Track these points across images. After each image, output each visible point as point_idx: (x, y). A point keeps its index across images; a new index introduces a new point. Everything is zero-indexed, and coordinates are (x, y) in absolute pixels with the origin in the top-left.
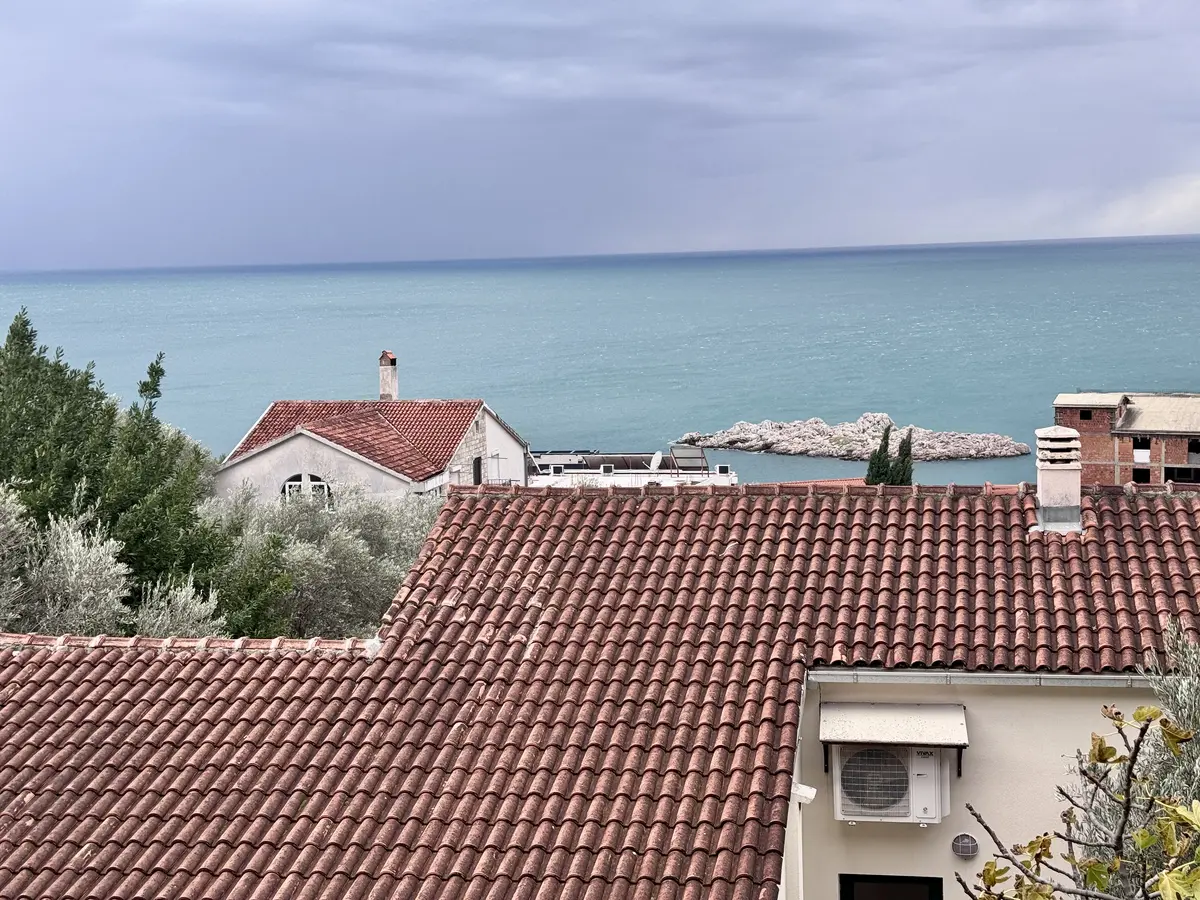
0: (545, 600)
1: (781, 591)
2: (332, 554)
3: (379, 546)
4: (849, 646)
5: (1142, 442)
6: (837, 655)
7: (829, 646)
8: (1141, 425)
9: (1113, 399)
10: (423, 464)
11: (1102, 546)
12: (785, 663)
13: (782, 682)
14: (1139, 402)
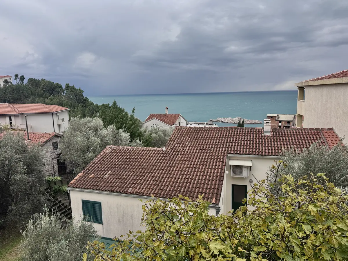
0: (189, 143)
1: (224, 143)
2: (158, 136)
3: (165, 135)
4: (234, 151)
5: (280, 122)
6: (232, 152)
7: (231, 151)
8: (280, 119)
9: (276, 115)
10: (171, 123)
11: (274, 137)
12: (224, 153)
13: (224, 156)
14: (280, 116)
